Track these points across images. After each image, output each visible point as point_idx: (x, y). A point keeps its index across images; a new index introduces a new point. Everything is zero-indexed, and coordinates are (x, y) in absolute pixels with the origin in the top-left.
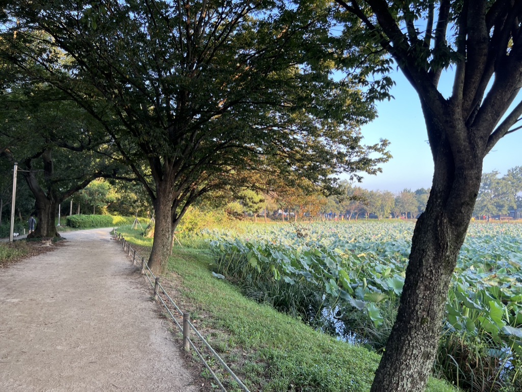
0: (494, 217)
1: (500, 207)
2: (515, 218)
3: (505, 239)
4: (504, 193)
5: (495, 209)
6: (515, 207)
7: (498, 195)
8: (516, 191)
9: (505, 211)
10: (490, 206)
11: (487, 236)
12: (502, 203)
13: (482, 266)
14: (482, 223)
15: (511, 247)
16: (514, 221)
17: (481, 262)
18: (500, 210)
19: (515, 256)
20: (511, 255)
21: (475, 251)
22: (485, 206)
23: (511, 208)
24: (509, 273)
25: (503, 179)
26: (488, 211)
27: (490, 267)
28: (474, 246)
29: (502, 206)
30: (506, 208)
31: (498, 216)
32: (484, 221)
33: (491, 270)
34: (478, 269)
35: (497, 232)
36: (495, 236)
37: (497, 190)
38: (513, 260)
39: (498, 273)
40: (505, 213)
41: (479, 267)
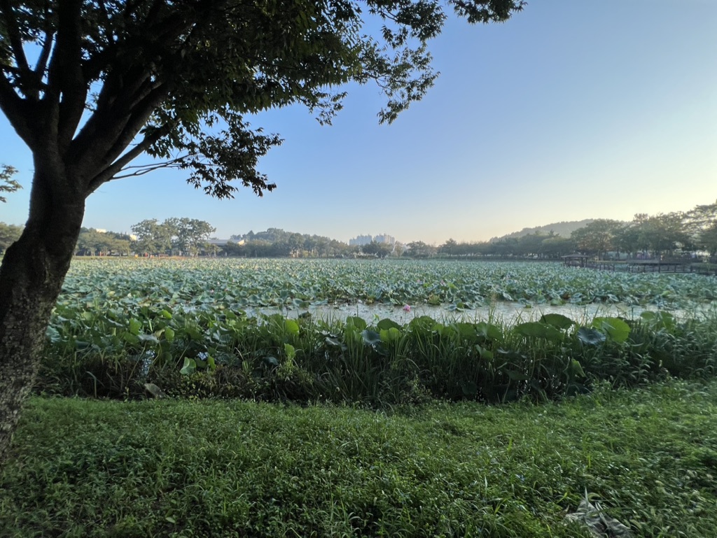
0: (154, 254)
1: (159, 247)
2: (170, 255)
3: (160, 271)
4: (162, 237)
5: (155, 248)
6: (170, 247)
7: (158, 238)
8: (171, 235)
9: (163, 249)
10: (151, 246)
11: (146, 269)
12: (160, 244)
13: (138, 293)
14: (144, 259)
15: (164, 276)
16: (170, 258)
17: (138, 290)
18: (159, 250)
19: (165, 283)
20: (162, 282)
21: (133, 281)
22: (147, 246)
23: (167, 248)
24: (160, 295)
25: (162, 226)
26: (149, 250)
27: (145, 293)
28: (133, 277)
29: (161, 246)
30: (164, 248)
31: (158, 254)
32: (146, 258)
33: (146, 295)
34: (134, 295)
35: (155, 266)
36: (152, 269)
37: (156, 234)
38: (164, 285)
39: (151, 296)
40: (162, 251)
41: (136, 294)
